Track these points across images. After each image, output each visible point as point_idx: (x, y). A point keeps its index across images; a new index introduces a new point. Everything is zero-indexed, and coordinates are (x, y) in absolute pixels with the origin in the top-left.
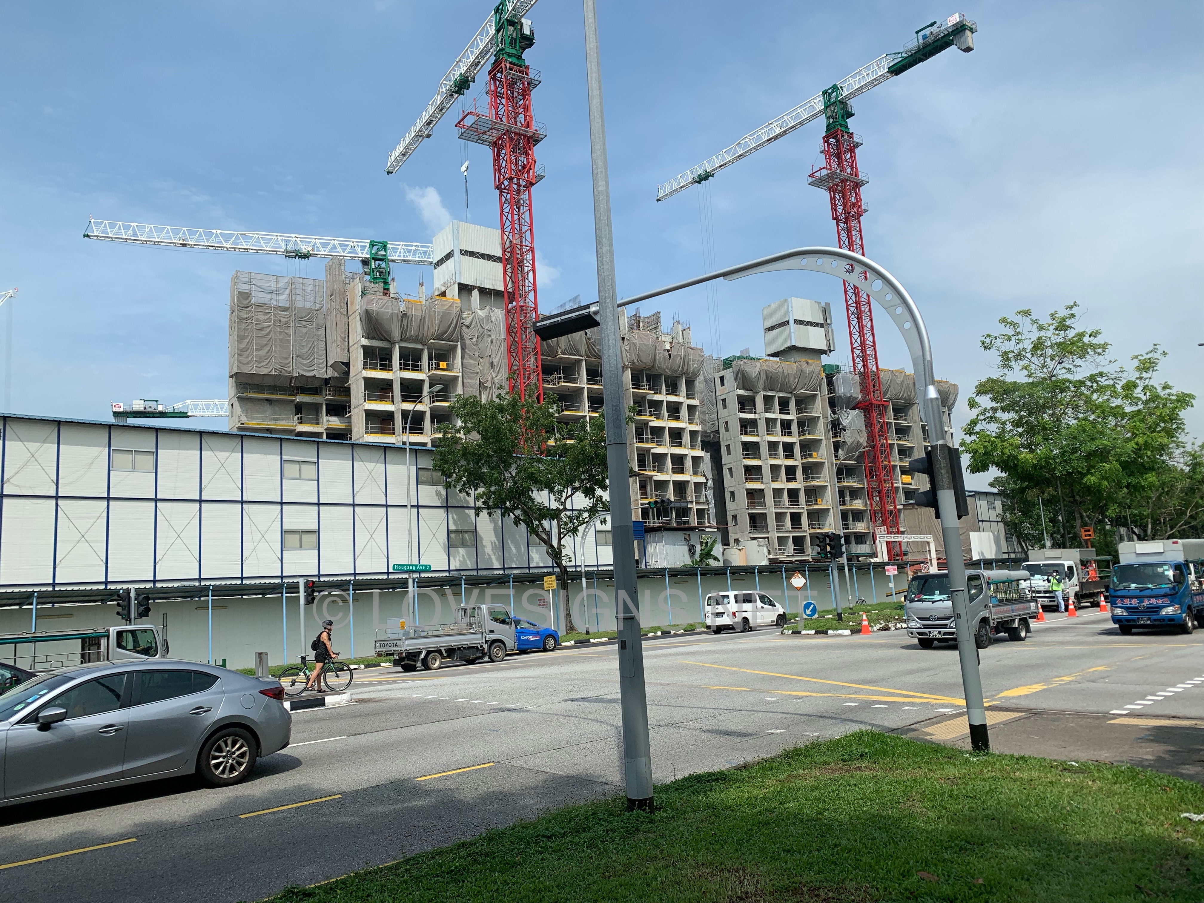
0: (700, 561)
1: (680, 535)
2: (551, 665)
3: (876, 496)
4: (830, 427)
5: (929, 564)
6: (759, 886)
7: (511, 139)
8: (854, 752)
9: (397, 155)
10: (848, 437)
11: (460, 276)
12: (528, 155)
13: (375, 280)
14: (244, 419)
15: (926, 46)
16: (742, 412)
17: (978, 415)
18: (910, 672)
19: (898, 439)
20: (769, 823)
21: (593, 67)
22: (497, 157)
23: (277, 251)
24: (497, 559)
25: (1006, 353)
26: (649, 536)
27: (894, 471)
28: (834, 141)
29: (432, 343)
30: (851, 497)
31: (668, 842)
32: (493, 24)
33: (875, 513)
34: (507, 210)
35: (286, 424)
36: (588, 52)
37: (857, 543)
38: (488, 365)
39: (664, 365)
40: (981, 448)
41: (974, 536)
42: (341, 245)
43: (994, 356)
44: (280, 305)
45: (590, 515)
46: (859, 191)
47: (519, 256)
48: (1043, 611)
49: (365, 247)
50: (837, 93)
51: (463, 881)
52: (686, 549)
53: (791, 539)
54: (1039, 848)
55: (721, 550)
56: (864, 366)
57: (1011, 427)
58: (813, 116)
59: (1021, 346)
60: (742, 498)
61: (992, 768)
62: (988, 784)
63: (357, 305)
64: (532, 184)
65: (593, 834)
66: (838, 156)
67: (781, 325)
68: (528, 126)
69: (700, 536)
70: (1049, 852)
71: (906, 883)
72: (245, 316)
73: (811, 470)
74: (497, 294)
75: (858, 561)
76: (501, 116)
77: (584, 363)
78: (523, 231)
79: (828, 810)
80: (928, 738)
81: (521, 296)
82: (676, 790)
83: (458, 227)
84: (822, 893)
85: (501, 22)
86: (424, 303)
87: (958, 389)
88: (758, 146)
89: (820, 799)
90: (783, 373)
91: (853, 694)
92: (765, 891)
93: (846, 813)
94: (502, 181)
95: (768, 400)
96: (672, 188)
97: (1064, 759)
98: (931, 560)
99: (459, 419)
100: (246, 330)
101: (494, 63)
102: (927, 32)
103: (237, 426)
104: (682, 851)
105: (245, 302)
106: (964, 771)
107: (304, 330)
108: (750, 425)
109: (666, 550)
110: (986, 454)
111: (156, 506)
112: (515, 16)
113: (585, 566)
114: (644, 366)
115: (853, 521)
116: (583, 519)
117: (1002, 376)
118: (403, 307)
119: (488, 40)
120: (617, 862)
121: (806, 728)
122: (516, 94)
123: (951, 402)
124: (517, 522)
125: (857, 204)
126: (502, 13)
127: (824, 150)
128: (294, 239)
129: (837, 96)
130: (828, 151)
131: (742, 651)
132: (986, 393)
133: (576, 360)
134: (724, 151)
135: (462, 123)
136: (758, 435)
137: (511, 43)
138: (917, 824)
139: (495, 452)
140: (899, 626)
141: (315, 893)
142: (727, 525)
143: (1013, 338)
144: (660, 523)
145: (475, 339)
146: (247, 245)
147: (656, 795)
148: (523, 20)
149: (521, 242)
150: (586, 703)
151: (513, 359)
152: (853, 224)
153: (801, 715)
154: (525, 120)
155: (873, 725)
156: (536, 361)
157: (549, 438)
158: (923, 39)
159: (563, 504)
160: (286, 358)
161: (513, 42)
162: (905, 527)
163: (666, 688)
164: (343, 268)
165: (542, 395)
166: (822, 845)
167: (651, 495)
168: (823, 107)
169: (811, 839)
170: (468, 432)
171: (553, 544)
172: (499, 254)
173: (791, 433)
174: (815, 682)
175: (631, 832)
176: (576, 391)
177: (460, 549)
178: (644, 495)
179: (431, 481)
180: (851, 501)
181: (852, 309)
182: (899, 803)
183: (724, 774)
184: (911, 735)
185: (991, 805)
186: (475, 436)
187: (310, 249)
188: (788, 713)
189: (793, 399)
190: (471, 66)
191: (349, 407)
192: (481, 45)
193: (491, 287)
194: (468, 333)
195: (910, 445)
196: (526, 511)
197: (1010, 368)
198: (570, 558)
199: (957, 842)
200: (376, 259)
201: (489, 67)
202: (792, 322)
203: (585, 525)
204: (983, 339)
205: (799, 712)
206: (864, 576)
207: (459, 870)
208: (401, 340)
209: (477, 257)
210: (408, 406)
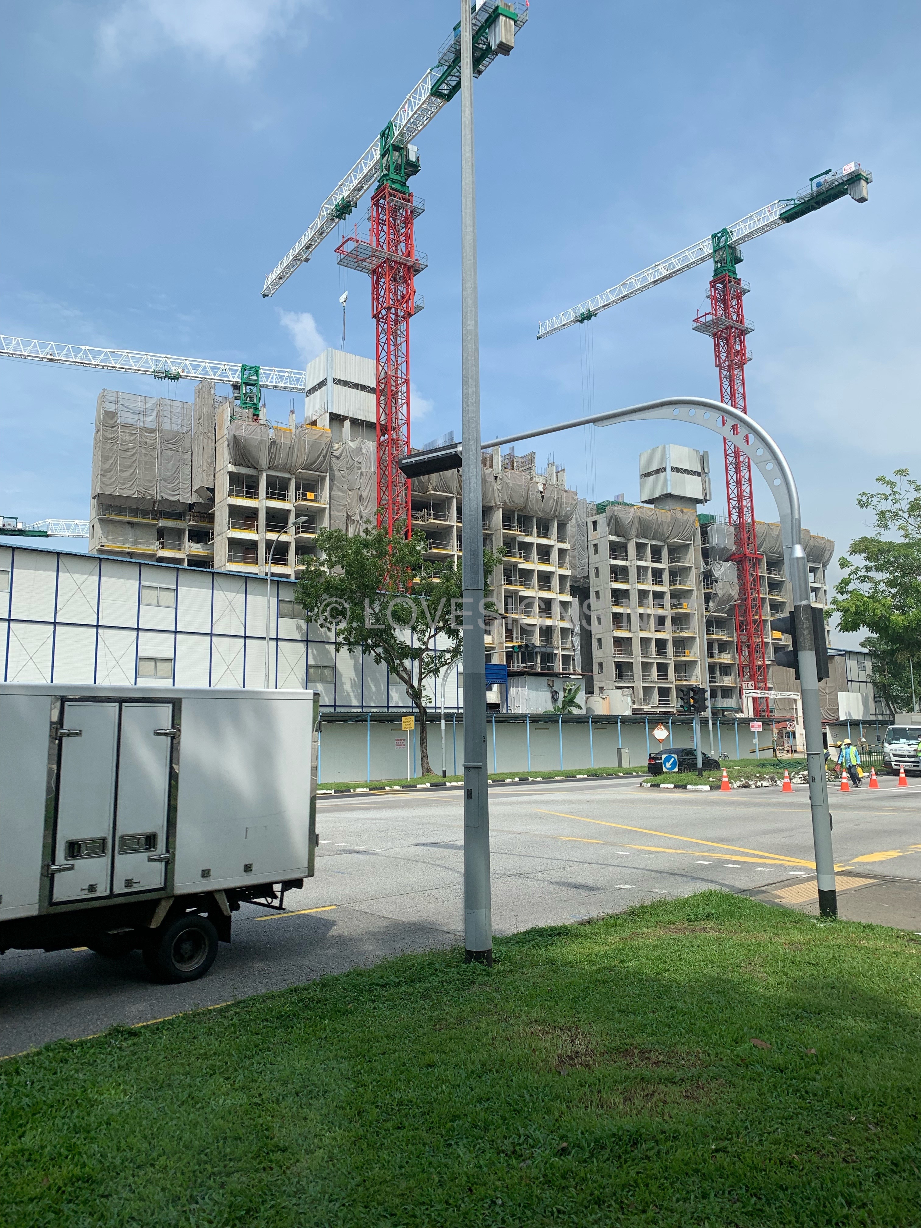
0: (563, 708)
1: (544, 680)
2: (403, 807)
3: (745, 651)
4: (702, 578)
5: (795, 722)
6: (590, 1046)
7: (391, 268)
8: (701, 912)
9: (274, 278)
10: (720, 589)
11: (332, 405)
12: (407, 285)
13: (245, 405)
14: (104, 541)
15: (819, 194)
16: (613, 558)
17: (850, 575)
18: (766, 832)
19: (771, 593)
20: (607, 982)
21: (468, 202)
22: (376, 286)
23: (146, 371)
24: (355, 697)
25: (882, 512)
26: (512, 680)
27: (765, 626)
28: (721, 286)
29: (300, 472)
30: (720, 650)
31: (503, 996)
32: (379, 149)
33: (743, 667)
34: (384, 340)
35: (147, 548)
36: (464, 187)
37: (723, 697)
38: (356, 498)
39: (536, 507)
40: (852, 607)
41: (842, 695)
42: (212, 368)
43: (870, 516)
44: (146, 426)
45: (452, 656)
46: (744, 339)
47: (393, 388)
48: (906, 776)
49: (237, 370)
50: (727, 238)
51: (292, 1027)
52: (548, 695)
53: (656, 691)
54: (876, 1020)
55: (585, 698)
56: (739, 517)
57: (884, 588)
58: (701, 259)
59: (898, 506)
60: (609, 646)
61: (838, 935)
62: (832, 951)
63: (226, 430)
64: (410, 315)
65: (428, 985)
66: (725, 302)
67: (658, 471)
68: (409, 255)
69: (564, 683)
70: (885, 1025)
71: (739, 1050)
72: (111, 436)
73: (680, 620)
74: (370, 425)
75: (724, 715)
76: (382, 244)
77: (455, 500)
78: (399, 362)
79: (668, 970)
80: (777, 901)
81: (394, 429)
82: (517, 943)
83: (332, 355)
84: (653, 1056)
85: (387, 147)
86: (294, 431)
87: (834, 546)
88: (643, 287)
89: (661, 959)
90: (657, 520)
91: (707, 852)
92: (595, 1052)
93: (686, 974)
94: (379, 309)
95: (640, 547)
96: (553, 326)
97: (913, 928)
98: (797, 718)
99: (323, 552)
100: (110, 450)
101: (377, 189)
102: (821, 179)
103: (97, 548)
104: (516, 1006)
105: (111, 422)
106: (809, 937)
107: (170, 453)
108: (621, 572)
109: (529, 696)
110: (856, 613)
111: (9, 627)
112: (401, 141)
113: (445, 708)
114: (516, 506)
115: (721, 675)
116: (446, 660)
117: (876, 536)
118: (272, 434)
119: (372, 165)
120: (450, 1015)
121: (656, 885)
122: (398, 222)
123: (826, 559)
124: (377, 660)
125: (741, 352)
126: (388, 137)
127: (711, 295)
128: (165, 359)
129: (726, 241)
130: (715, 296)
131: (598, 802)
132: (861, 552)
133: (447, 497)
134: (608, 290)
135: (341, 249)
136: (628, 582)
137: (395, 169)
138: (756, 989)
139: (359, 587)
140: (759, 784)
141: (141, 1033)
142: (592, 672)
143: (890, 498)
144: (524, 667)
145: (345, 470)
146: (116, 363)
147: (496, 947)
148: (409, 146)
149: (396, 373)
150: (435, 849)
151: (382, 494)
152: (735, 372)
153: (652, 871)
154: (407, 249)
155: (722, 885)
156: (406, 496)
157: (414, 576)
158: (817, 187)
159: (426, 644)
160: (150, 481)
161: (398, 168)
162: (773, 683)
163: (518, 836)
164: (212, 392)
165: (410, 531)
166: (658, 1007)
167: (517, 638)
168: (711, 251)
169: (647, 1000)
170: (332, 566)
171: (414, 684)
172: (373, 385)
173: (662, 582)
174: (669, 838)
175: (467, 984)
176: (447, 528)
177: (318, 684)
178: (509, 638)
179: (291, 613)
180: (719, 654)
181: (731, 459)
182: (740, 967)
183: (566, 929)
184: (760, 897)
185: (832, 973)
186: (339, 571)
187: (180, 371)
188: (637, 868)
189: (666, 547)
190: (354, 190)
191: (213, 534)
192: (364, 169)
193: (363, 419)
194: (338, 464)
195: (782, 600)
196: (387, 649)
197: (886, 527)
198: (430, 699)
199: (794, 1010)
200: (247, 384)
201: (372, 192)
202: (668, 469)
203: (446, 666)
204: (860, 497)
205: (650, 868)
206: (729, 731)
207: (289, 1016)
208: (269, 468)
209: (350, 387)
210: (272, 536)
